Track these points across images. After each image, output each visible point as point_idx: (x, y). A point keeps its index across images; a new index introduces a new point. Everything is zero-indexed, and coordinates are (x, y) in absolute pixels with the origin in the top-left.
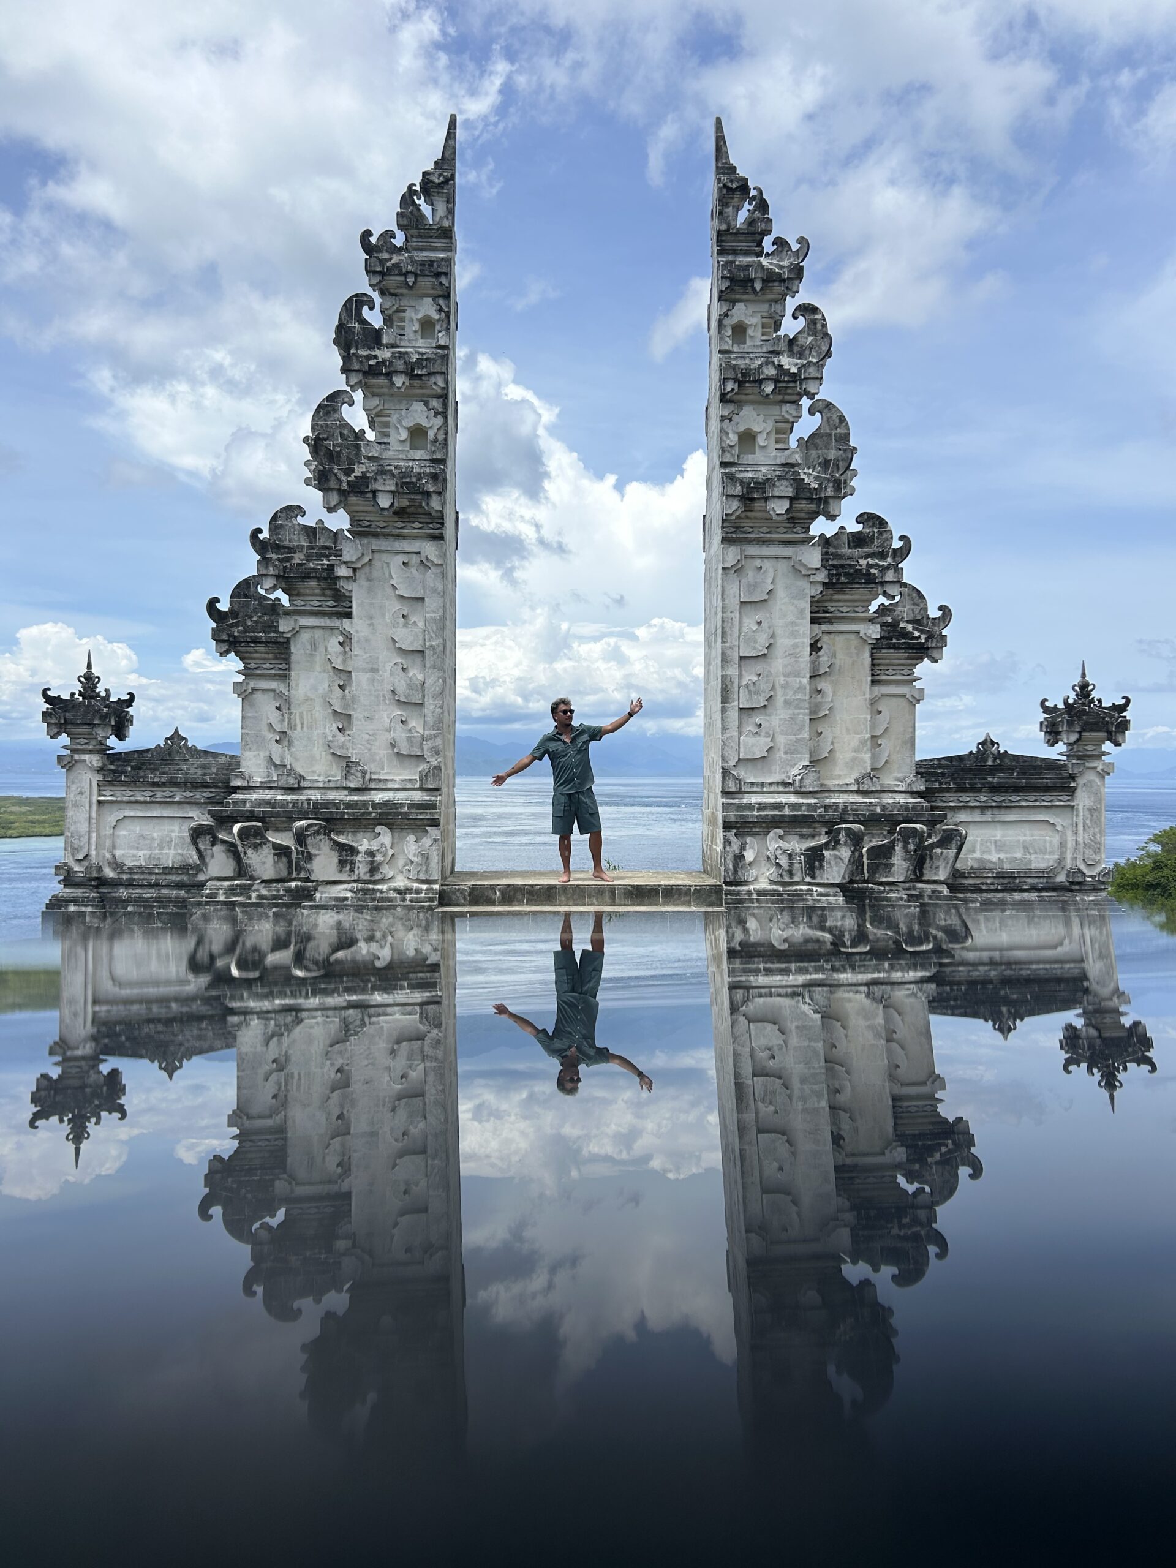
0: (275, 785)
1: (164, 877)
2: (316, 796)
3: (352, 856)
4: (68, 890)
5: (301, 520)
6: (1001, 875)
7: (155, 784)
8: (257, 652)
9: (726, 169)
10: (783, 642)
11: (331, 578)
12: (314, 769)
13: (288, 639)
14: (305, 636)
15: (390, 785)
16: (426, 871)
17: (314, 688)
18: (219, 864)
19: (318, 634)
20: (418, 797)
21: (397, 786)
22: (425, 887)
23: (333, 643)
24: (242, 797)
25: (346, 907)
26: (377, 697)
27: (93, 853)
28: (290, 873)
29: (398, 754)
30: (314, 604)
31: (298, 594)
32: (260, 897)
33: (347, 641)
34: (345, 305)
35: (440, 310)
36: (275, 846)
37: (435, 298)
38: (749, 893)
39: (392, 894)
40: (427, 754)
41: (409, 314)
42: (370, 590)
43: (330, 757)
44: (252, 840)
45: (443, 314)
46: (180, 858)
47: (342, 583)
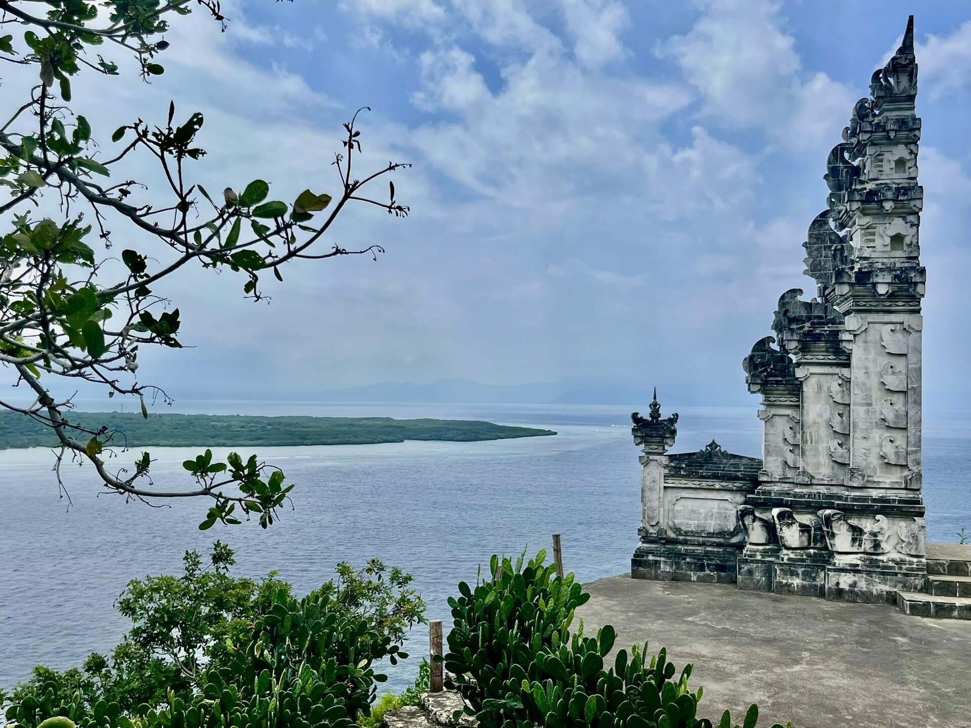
1: (708, 539)
4: (645, 545)
5: (800, 298)
7: (703, 477)
13: (802, 382)
14: (813, 381)
15: (881, 486)
18: (757, 534)
20: (904, 494)
21: (887, 486)
22: (915, 560)
26: (871, 423)
27: (661, 521)
28: (809, 543)
29: (887, 463)
30: (820, 358)
35: (911, 152)
40: (910, 464)
41: (887, 156)
42: (865, 349)
46: (718, 527)
47: (844, 344)
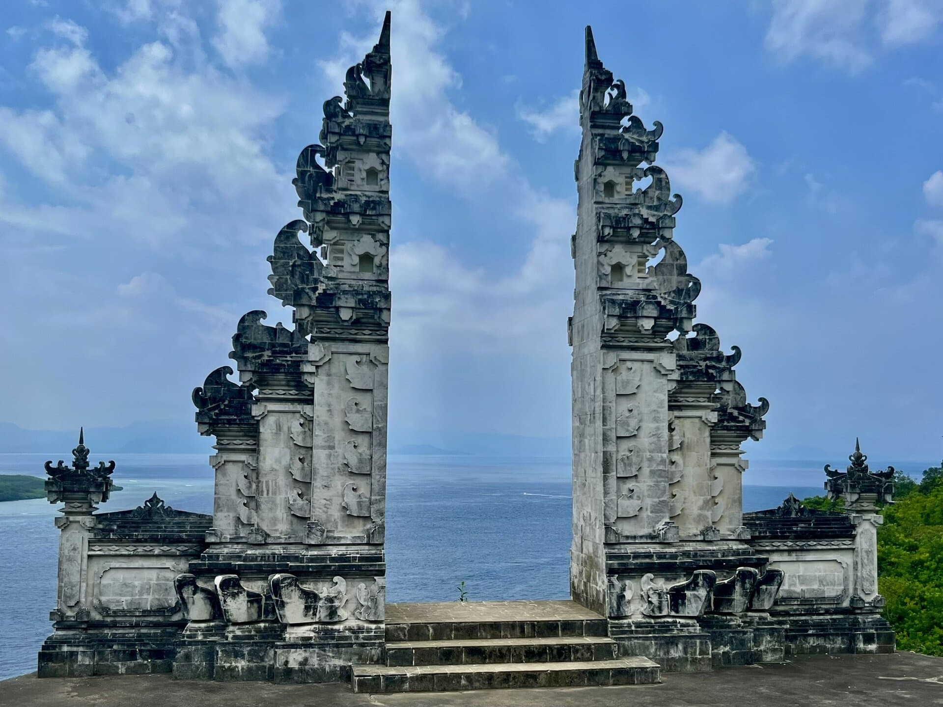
0: (244, 540)
1: (143, 619)
2: (279, 550)
3: (315, 602)
4: (60, 633)
5: (263, 322)
6: (804, 601)
7: (138, 541)
8: (230, 431)
9: (594, 63)
10: (648, 426)
11: (296, 373)
12: (277, 528)
13: (258, 421)
14: (271, 420)
15: (342, 542)
16: (375, 613)
17: (278, 461)
18: (198, 609)
19: (283, 418)
20: (365, 550)
21: (349, 542)
22: (373, 626)
23: (295, 425)
24: (215, 551)
25: (311, 646)
26: (333, 469)
27: (83, 600)
28: (259, 616)
29: (349, 515)
30: (280, 393)
31: (268, 385)
32: (235, 637)
33: (308, 421)
34: (302, 153)
35: (383, 163)
36: (249, 595)
37: (378, 153)
38: (629, 626)
39: (347, 633)
40: (373, 516)
41: (358, 164)
42: (329, 383)
43: (290, 518)
44: (231, 590)
45: (385, 167)
46: (156, 602)
47: (306, 377)
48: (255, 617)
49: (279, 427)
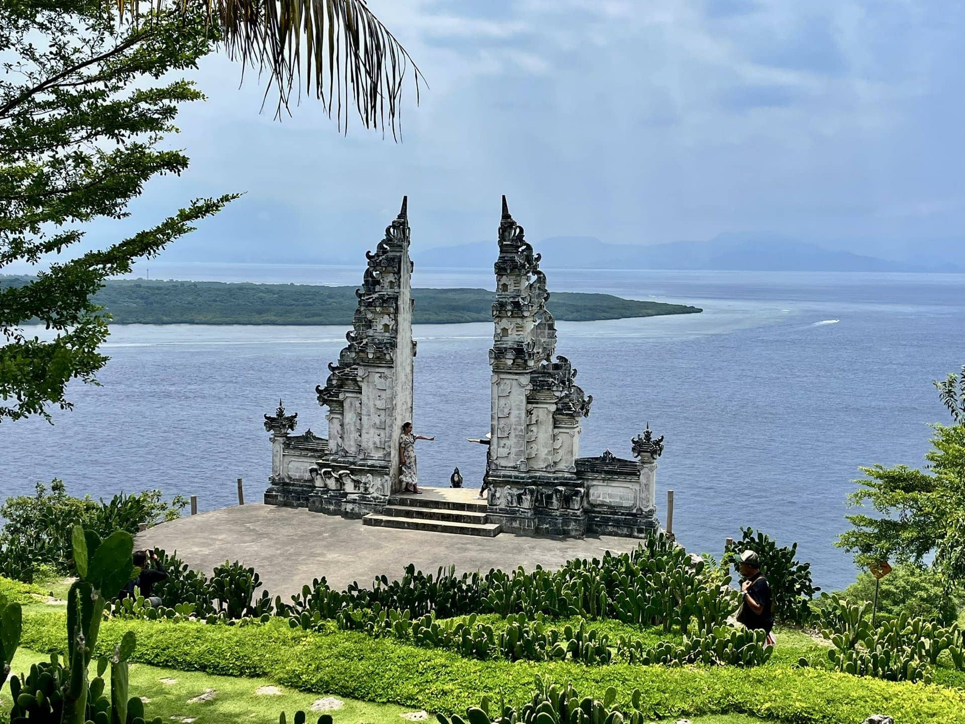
0: (338, 454)
1: (304, 484)
2: (349, 459)
3: (359, 484)
6: (610, 507)
7: (301, 449)
8: (333, 404)
9: (506, 216)
10: (514, 413)
11: (356, 380)
12: (351, 449)
13: (343, 401)
14: (348, 400)
15: (373, 458)
16: (384, 492)
17: (351, 419)
18: (319, 482)
19: (353, 400)
21: (376, 459)
22: (383, 497)
23: (357, 403)
24: (327, 458)
25: (356, 503)
26: (370, 425)
29: (376, 447)
30: (350, 389)
31: (344, 385)
32: (331, 496)
34: (366, 271)
36: (334, 478)
37: (396, 273)
38: (496, 509)
39: (372, 499)
40: (386, 448)
41: (385, 279)
42: (368, 386)
43: (356, 445)
44: (328, 475)
45: (397, 280)
46: (309, 477)
47: (359, 382)
48: (339, 488)
49: (351, 404)
